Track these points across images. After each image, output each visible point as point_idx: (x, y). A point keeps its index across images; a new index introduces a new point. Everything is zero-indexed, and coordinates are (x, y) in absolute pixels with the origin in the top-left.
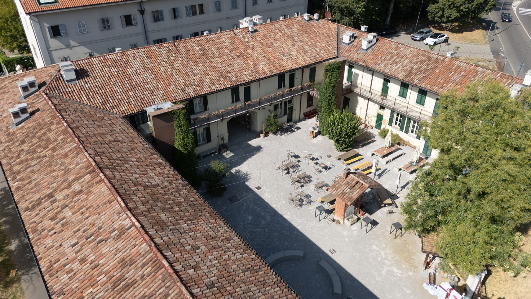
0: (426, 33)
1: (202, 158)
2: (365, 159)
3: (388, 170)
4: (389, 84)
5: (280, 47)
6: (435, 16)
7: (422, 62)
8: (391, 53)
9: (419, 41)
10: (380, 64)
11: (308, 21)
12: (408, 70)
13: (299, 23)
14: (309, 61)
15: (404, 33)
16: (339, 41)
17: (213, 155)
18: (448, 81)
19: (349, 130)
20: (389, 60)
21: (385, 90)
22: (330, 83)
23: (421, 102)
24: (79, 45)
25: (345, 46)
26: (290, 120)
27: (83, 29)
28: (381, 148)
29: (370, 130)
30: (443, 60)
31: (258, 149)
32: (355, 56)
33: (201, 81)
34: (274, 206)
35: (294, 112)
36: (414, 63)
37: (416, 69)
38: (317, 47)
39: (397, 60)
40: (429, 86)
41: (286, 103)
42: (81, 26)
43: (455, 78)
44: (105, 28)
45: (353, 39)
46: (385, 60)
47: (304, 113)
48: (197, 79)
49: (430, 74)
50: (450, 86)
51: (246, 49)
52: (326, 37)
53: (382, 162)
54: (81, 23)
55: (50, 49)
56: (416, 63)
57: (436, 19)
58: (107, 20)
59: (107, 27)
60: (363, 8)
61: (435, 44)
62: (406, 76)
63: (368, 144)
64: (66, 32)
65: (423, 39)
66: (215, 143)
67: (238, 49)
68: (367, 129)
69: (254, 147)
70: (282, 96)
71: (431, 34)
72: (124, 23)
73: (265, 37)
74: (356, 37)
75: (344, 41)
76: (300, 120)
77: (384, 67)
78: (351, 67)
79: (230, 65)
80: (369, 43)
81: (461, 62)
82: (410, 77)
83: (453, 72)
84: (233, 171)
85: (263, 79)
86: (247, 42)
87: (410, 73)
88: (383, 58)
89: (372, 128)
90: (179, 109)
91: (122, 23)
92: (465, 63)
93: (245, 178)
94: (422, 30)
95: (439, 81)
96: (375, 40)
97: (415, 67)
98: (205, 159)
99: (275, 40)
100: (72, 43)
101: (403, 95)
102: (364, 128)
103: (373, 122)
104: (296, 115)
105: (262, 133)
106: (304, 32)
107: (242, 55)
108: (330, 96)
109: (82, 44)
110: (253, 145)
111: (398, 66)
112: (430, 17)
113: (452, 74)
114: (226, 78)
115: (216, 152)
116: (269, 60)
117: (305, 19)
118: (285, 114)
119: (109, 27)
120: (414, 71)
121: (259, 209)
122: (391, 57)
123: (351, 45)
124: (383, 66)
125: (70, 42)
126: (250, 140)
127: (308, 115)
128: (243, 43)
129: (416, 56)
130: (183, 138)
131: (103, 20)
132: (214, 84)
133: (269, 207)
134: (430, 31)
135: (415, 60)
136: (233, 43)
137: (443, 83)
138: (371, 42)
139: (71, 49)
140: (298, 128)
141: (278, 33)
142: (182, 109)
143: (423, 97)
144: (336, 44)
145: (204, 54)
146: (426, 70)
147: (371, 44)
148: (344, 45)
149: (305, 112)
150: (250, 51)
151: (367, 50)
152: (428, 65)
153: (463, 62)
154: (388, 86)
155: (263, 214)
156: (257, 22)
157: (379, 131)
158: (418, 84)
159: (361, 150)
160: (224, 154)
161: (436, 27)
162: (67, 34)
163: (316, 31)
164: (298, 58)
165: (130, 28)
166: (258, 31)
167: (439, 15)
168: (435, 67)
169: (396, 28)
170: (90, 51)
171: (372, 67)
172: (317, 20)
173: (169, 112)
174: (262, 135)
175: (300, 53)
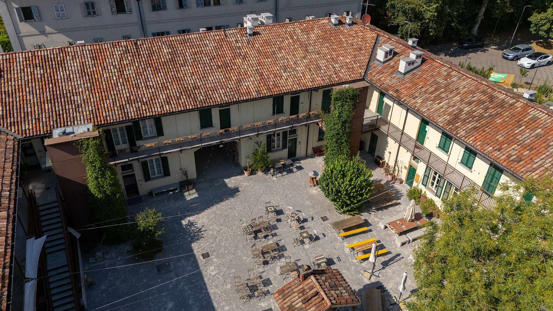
0: (523, 51)
1: (154, 195)
2: (374, 232)
3: (401, 256)
4: (428, 128)
5: (283, 58)
6: (539, 29)
7: (480, 102)
8: (438, 83)
9: (512, 60)
10: (417, 97)
11: (335, 25)
12: (455, 113)
13: (322, 28)
14: (319, 81)
15: (495, 47)
16: (373, 56)
17: (171, 193)
18: (511, 140)
19: (352, 189)
20: (432, 93)
21: (422, 134)
22: (339, 117)
23: (467, 163)
24: (56, 32)
25: (378, 65)
26: (292, 155)
27: (61, 13)
28: (400, 220)
29: (397, 186)
30: (511, 105)
31: (234, 192)
32: (387, 81)
33: (154, 97)
34: (211, 291)
35: (298, 146)
36: (466, 104)
37: (468, 113)
38: (337, 63)
39: (443, 95)
40: (479, 143)
41: (285, 133)
42: (59, 9)
43: (524, 137)
44: (89, 13)
45: (391, 56)
46: (425, 92)
47: (313, 148)
48: (147, 94)
49: (486, 125)
50: (514, 149)
51: (234, 58)
52: (355, 50)
53: (396, 242)
54: (58, 6)
55: (20, 35)
56: (470, 103)
57: (540, 33)
58: (92, 4)
59: (92, 13)
60: (435, 12)
61: (533, 67)
62: (449, 123)
63: (386, 207)
64: (40, 16)
65: (517, 58)
66: (175, 177)
67: (224, 56)
68: (394, 183)
69: (230, 188)
70: (276, 125)
71: (530, 52)
72: (115, 9)
73: (267, 43)
74: (395, 54)
75: (378, 57)
76: (307, 157)
77: (422, 103)
78: (382, 95)
79: (204, 77)
80: (409, 64)
81: (541, 111)
82: (453, 124)
83: (524, 127)
84: (184, 222)
85: (244, 101)
86: (239, 48)
87: (456, 117)
88: (423, 90)
89: (401, 182)
90: (89, 138)
91: (111, 9)
92: (546, 114)
93: (196, 236)
94: (517, 46)
95: (497, 138)
96: (419, 61)
97: (467, 109)
98: (159, 198)
99: (280, 49)
100: (48, 29)
101: (444, 147)
102: (391, 181)
103: (403, 175)
104: (301, 150)
105: (246, 170)
106: (325, 39)
107: (226, 65)
108: (339, 134)
109: (60, 31)
110: (230, 185)
111: (441, 104)
112: (532, 30)
113: (520, 129)
114: (189, 96)
115: (176, 189)
116: (261, 75)
117: (332, 23)
118: (284, 147)
119: (94, 13)
120: (463, 116)
121: (189, 292)
122: (436, 90)
123: (386, 64)
124: (420, 101)
125: (44, 28)
126: (229, 177)
127: (318, 152)
128: (232, 49)
129: (473, 92)
130: (97, 178)
131: (87, 4)
132: (169, 103)
133: (204, 291)
134: (530, 49)
135: (469, 97)
136: (219, 47)
137: (503, 143)
138: (413, 63)
139: (47, 37)
140: (300, 168)
141: (287, 39)
142: (94, 138)
143: (471, 157)
144: (367, 60)
145: (172, 60)
146: (481, 117)
147: (412, 67)
148: (378, 63)
149: (314, 146)
150: (239, 61)
151: (405, 74)
152: (488, 108)
153: (543, 113)
154: (426, 129)
155: (191, 302)
156: (265, 21)
157: (409, 187)
158: (463, 138)
159: (372, 217)
160: (186, 194)
161: (541, 42)
162: (41, 19)
163: (344, 40)
164: (304, 76)
165: (122, 16)
166: (260, 34)
167: (545, 28)
168: (497, 114)
169: (484, 41)
170: (71, 41)
171: (405, 101)
172: (349, 25)
173: (72, 141)
174: (246, 173)
175: (310, 69)
